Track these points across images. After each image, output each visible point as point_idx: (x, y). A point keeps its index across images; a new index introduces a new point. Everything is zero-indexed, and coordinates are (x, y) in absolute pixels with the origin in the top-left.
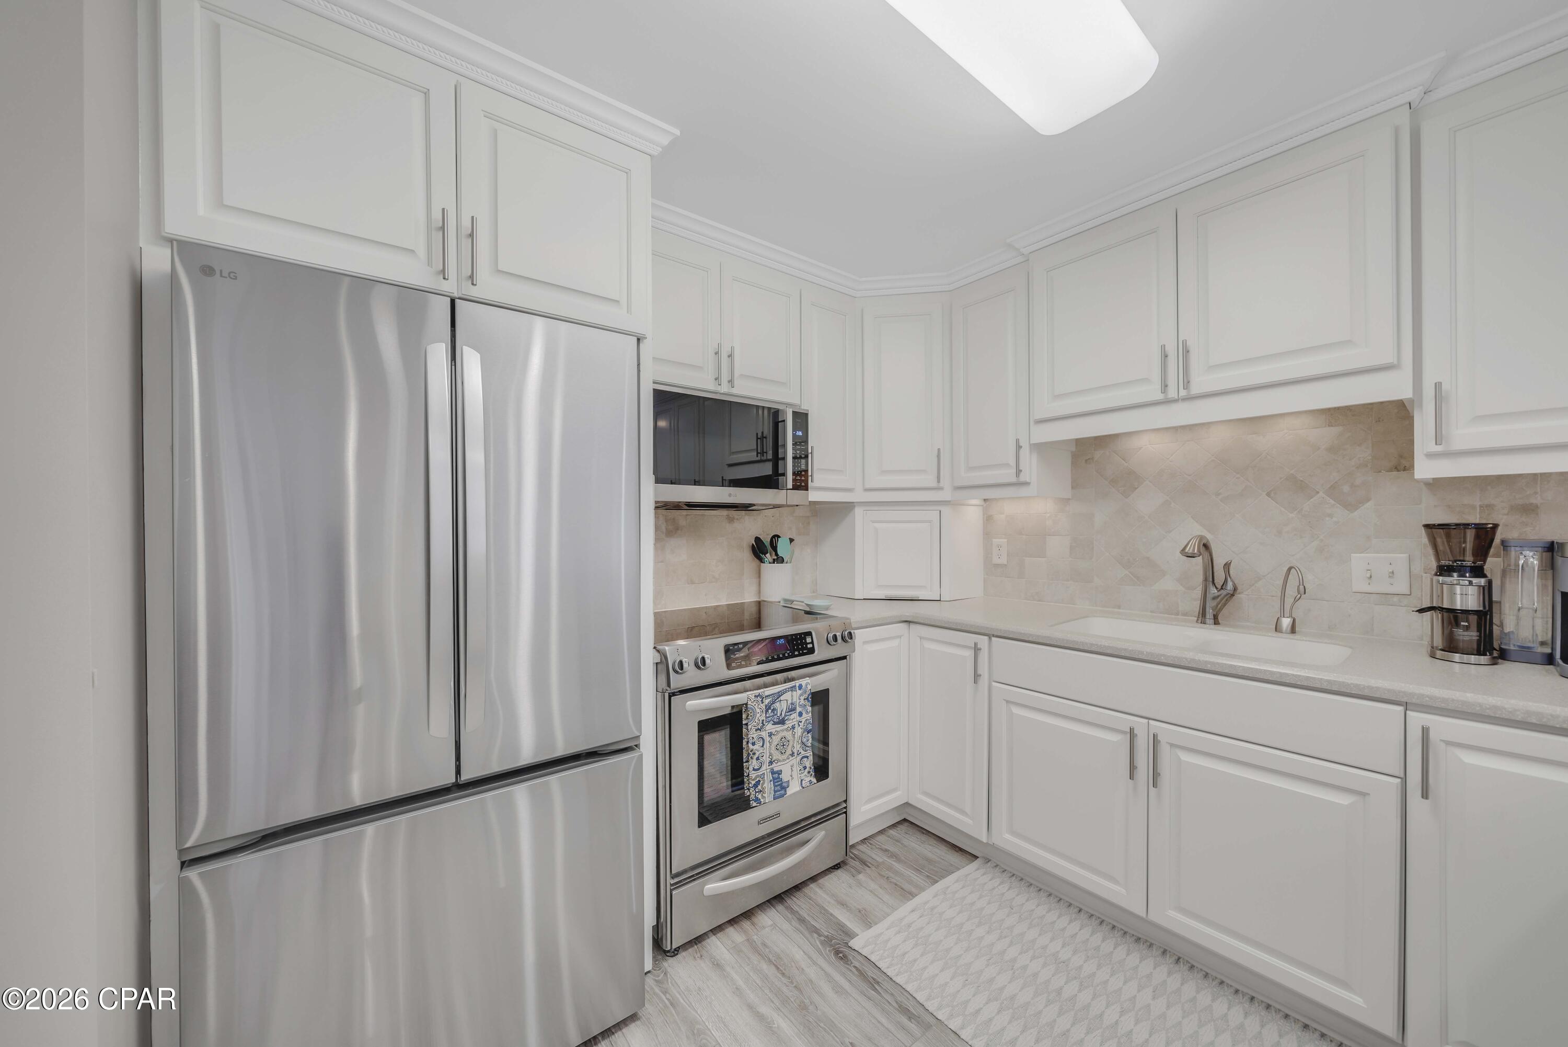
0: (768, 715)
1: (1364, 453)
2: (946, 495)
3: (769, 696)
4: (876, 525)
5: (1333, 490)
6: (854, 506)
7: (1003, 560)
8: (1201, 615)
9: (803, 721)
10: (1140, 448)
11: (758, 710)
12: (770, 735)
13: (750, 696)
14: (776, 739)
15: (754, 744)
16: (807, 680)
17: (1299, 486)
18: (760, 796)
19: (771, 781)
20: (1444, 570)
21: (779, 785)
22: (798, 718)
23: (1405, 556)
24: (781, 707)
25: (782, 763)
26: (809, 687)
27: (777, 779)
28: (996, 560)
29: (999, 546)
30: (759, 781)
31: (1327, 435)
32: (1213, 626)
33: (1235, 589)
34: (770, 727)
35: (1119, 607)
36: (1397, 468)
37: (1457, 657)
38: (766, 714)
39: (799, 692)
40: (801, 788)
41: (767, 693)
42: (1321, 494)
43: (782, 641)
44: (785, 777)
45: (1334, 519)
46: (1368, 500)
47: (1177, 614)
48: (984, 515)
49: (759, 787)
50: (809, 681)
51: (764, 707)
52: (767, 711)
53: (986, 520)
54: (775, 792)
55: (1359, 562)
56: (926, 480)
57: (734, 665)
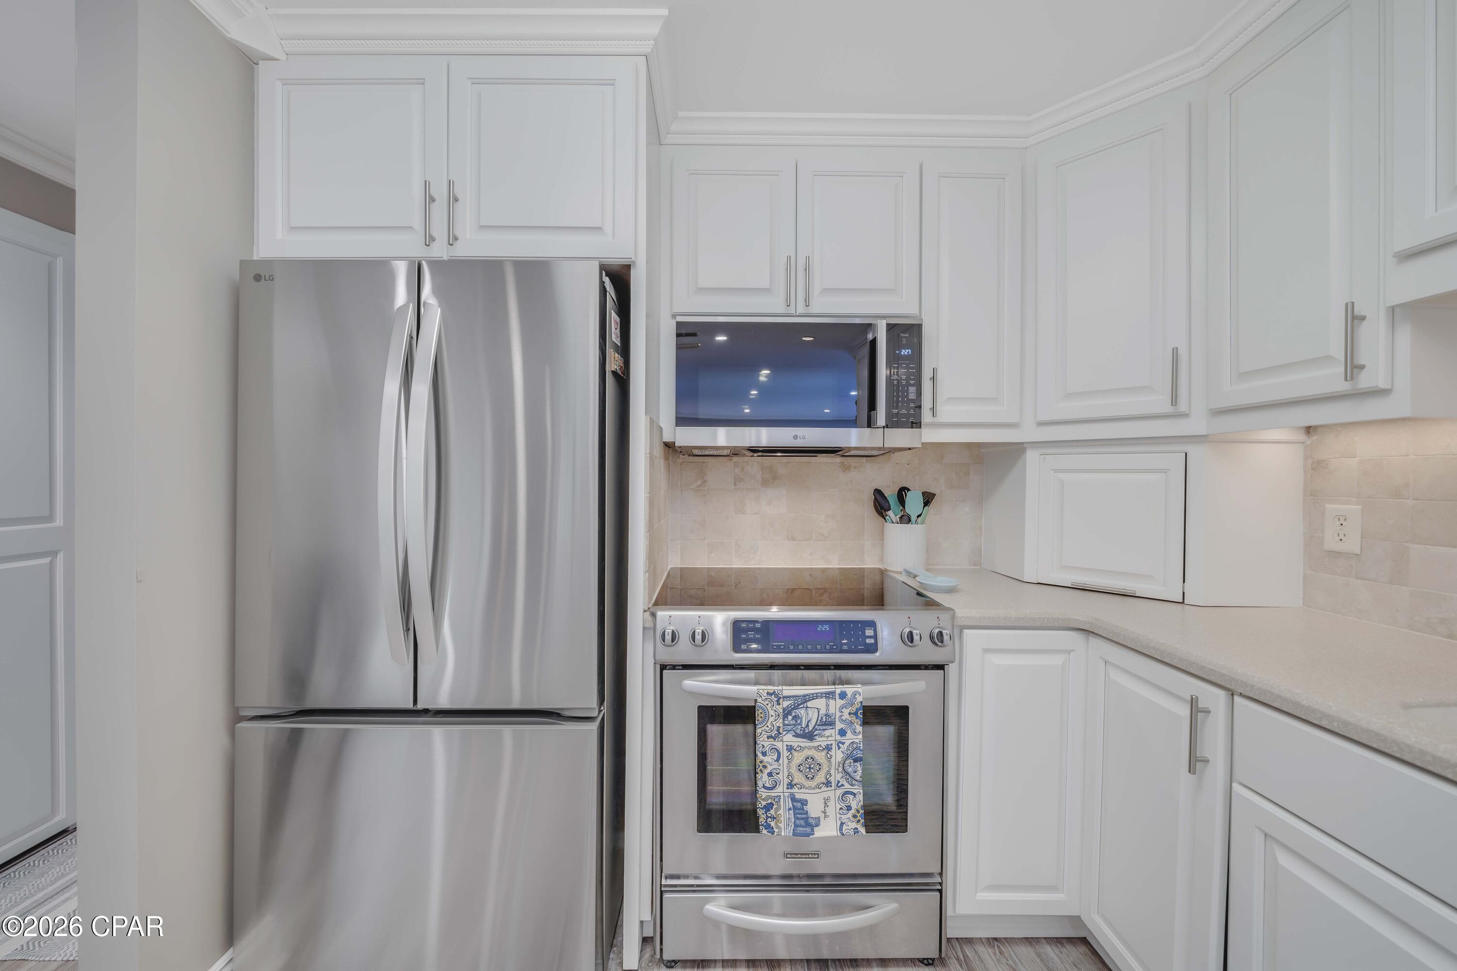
0: (786, 722)
2: (1196, 425)
3: (790, 697)
4: (1062, 476)
6: (1026, 448)
7: (1353, 545)
9: (848, 743)
11: (772, 712)
12: (790, 749)
13: (761, 691)
14: (798, 757)
15: (764, 754)
16: (859, 688)
18: (773, 824)
19: (790, 809)
21: (803, 819)
22: (838, 738)
24: (810, 716)
25: (807, 791)
26: (859, 699)
27: (799, 809)
28: (1332, 543)
29: (1342, 519)
30: (772, 804)
34: (789, 738)
38: (784, 720)
39: (840, 702)
40: (839, 834)
41: (786, 693)
43: (826, 627)
44: (814, 809)
48: (1306, 458)
49: (772, 812)
50: (860, 690)
51: (781, 711)
52: (785, 716)
53: (1313, 469)
54: (796, 826)
56: (1160, 402)
57: (744, 647)
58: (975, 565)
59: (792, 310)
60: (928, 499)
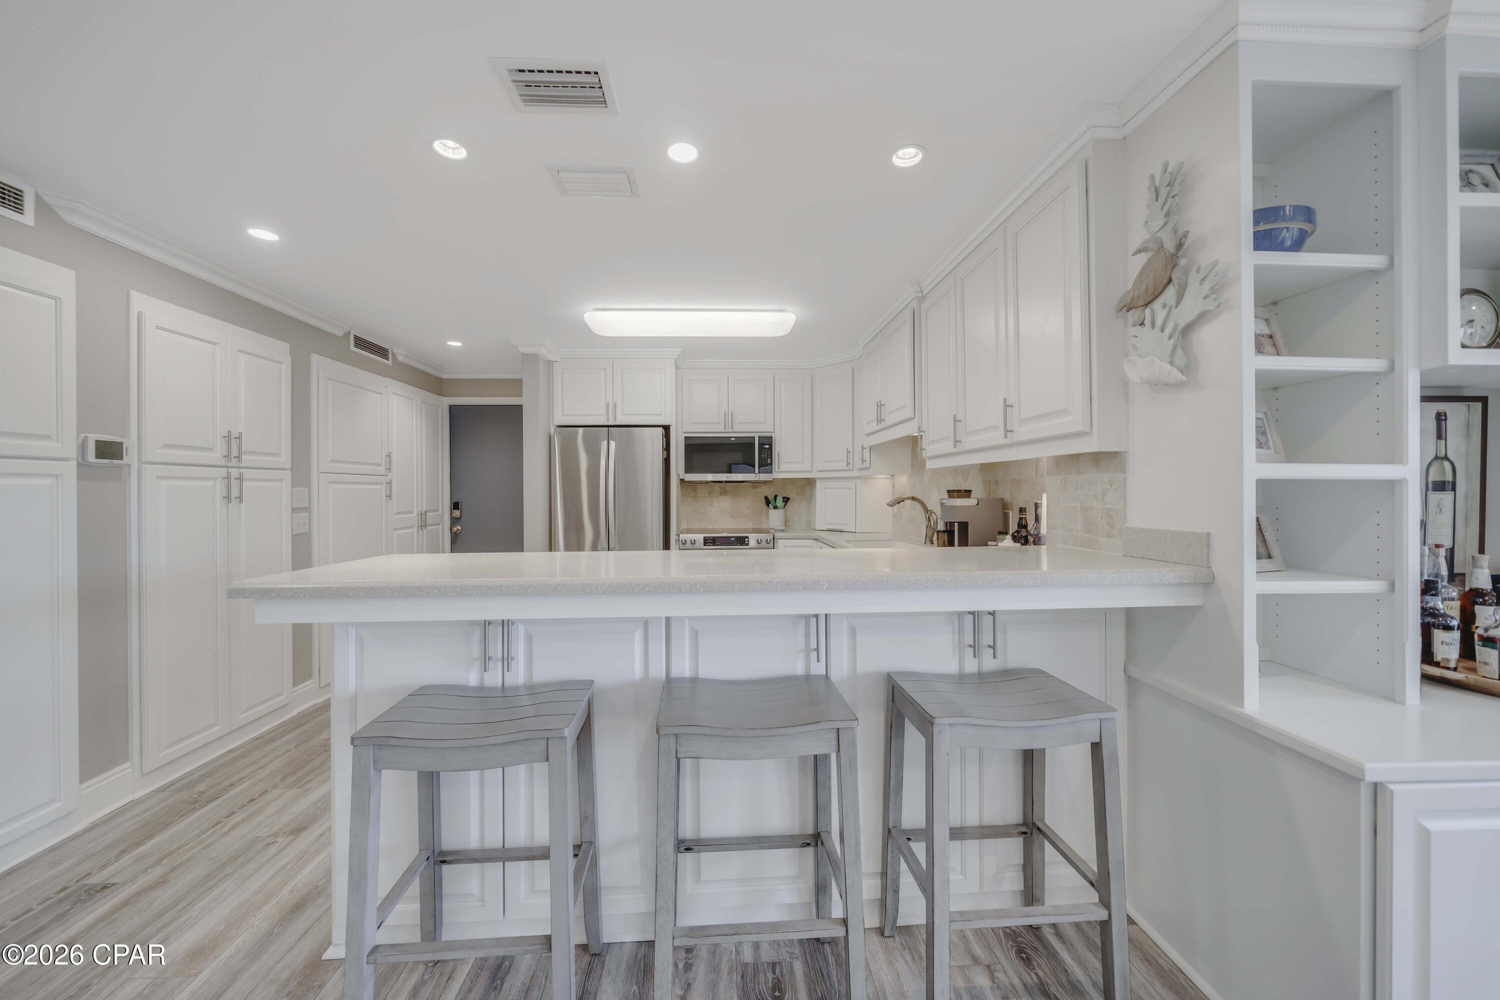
4: (826, 490)
6: (816, 480)
56: (843, 465)
57: (707, 545)
58: (808, 527)
59: (727, 431)
60: (786, 500)
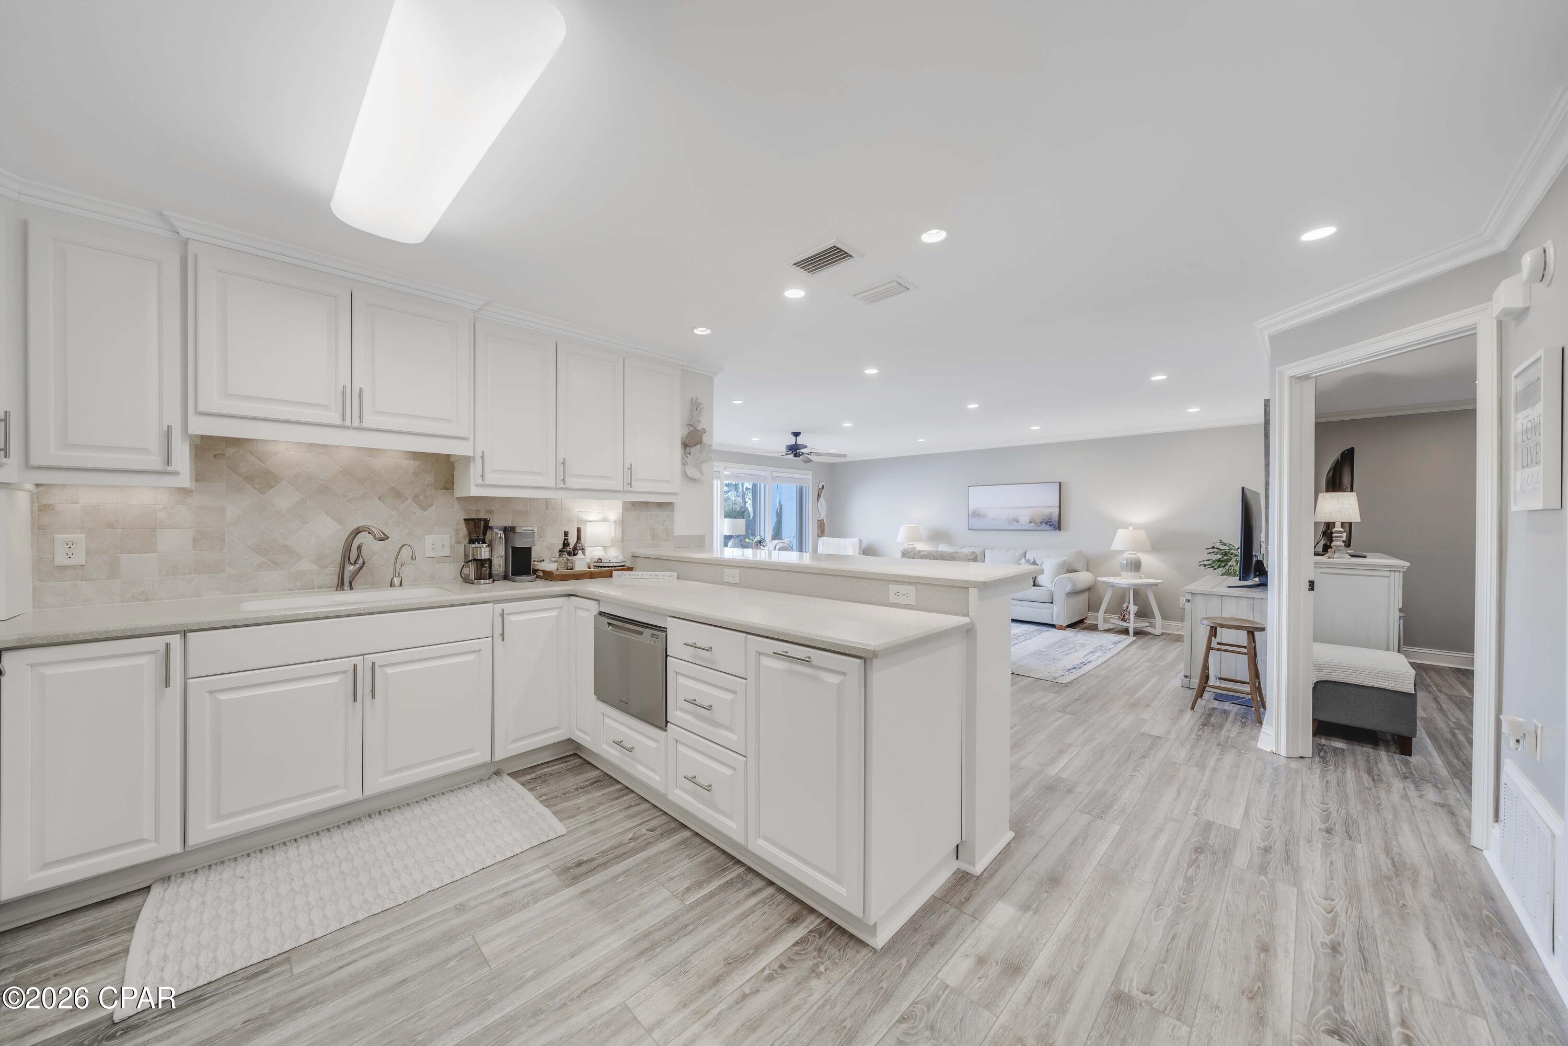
1: (430, 478)
5: (416, 498)
7: (78, 560)
8: (340, 585)
10: (277, 453)
17: (397, 494)
20: (472, 541)
23: (448, 535)
28: (60, 560)
29: (69, 544)
31: (412, 465)
32: (350, 591)
33: (364, 563)
35: (256, 591)
36: (445, 488)
37: (482, 581)
42: (409, 500)
45: (416, 516)
46: (432, 505)
47: (314, 588)
53: (40, 510)
55: (429, 540)
